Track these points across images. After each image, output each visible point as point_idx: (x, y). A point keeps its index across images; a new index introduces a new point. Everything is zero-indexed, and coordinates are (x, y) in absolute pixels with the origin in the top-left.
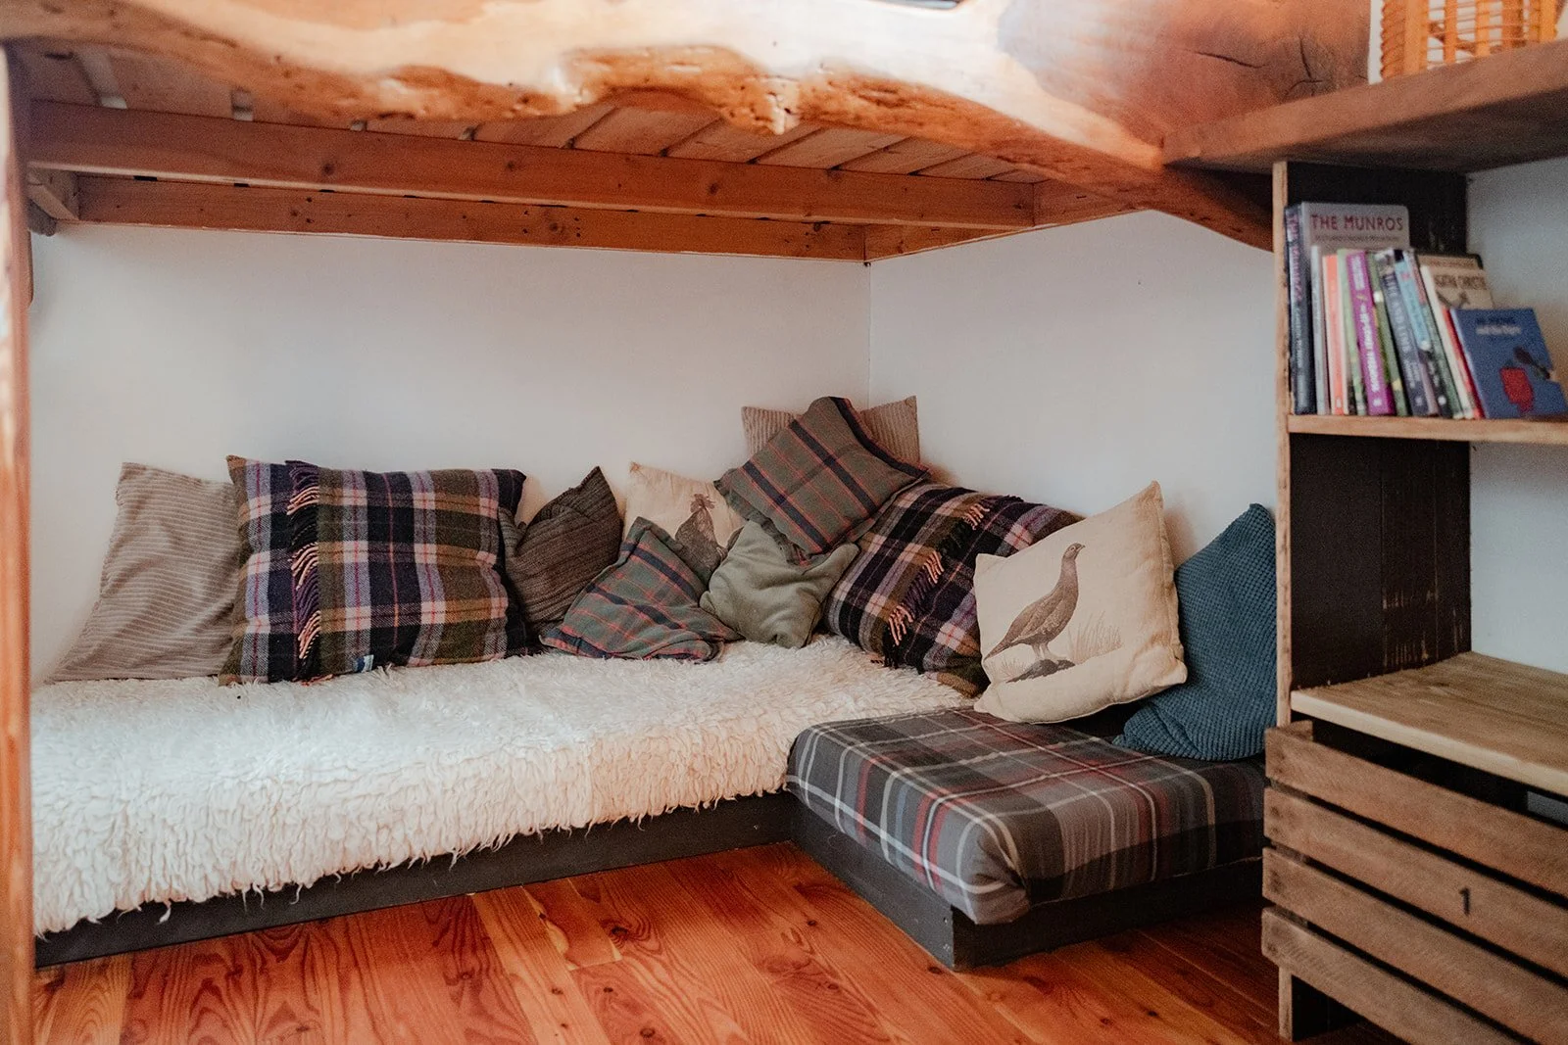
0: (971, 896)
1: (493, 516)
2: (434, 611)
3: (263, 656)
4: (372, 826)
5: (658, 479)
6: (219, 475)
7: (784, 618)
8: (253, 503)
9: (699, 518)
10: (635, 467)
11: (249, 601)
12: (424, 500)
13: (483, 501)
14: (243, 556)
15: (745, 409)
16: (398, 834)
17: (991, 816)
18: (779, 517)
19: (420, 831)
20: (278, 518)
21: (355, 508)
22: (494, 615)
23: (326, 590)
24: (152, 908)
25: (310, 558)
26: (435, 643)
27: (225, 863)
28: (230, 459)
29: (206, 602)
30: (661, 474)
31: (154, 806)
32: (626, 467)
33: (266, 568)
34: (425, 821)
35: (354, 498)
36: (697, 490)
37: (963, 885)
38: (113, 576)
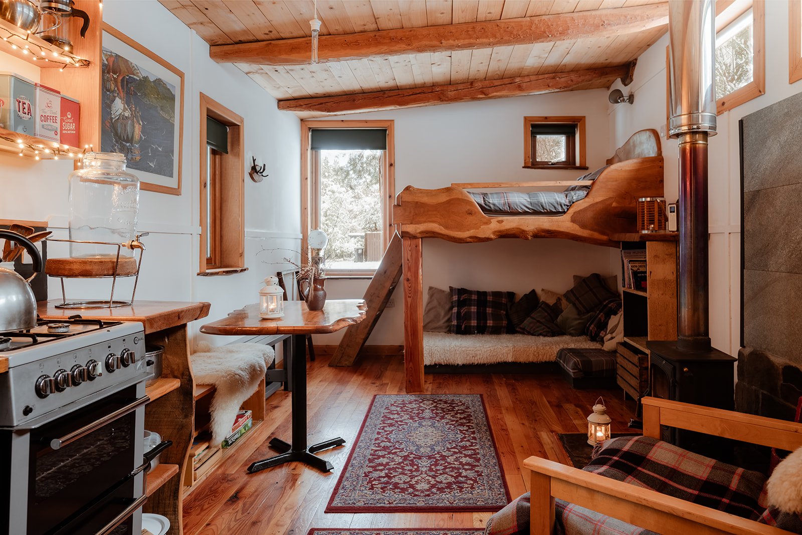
0: (573, 373)
1: (505, 302)
2: (490, 323)
3: (455, 329)
4: (471, 356)
5: (548, 293)
6: (447, 290)
7: (572, 330)
8: (454, 297)
9: (558, 303)
10: (543, 290)
11: (453, 318)
12: (490, 298)
13: (503, 299)
14: (451, 309)
15: (574, 276)
16: (476, 359)
17: (578, 359)
18: (577, 302)
19: (480, 359)
20: (459, 300)
21: (475, 299)
22: (504, 325)
23: (468, 317)
24: (436, 364)
25: (464, 310)
26: (490, 330)
27: (447, 359)
28: (450, 287)
29: (444, 316)
30: (549, 291)
31: (436, 348)
32: (541, 290)
33: (456, 311)
34: (481, 356)
35: (474, 297)
36: (558, 296)
37: (571, 370)
38: (427, 310)
